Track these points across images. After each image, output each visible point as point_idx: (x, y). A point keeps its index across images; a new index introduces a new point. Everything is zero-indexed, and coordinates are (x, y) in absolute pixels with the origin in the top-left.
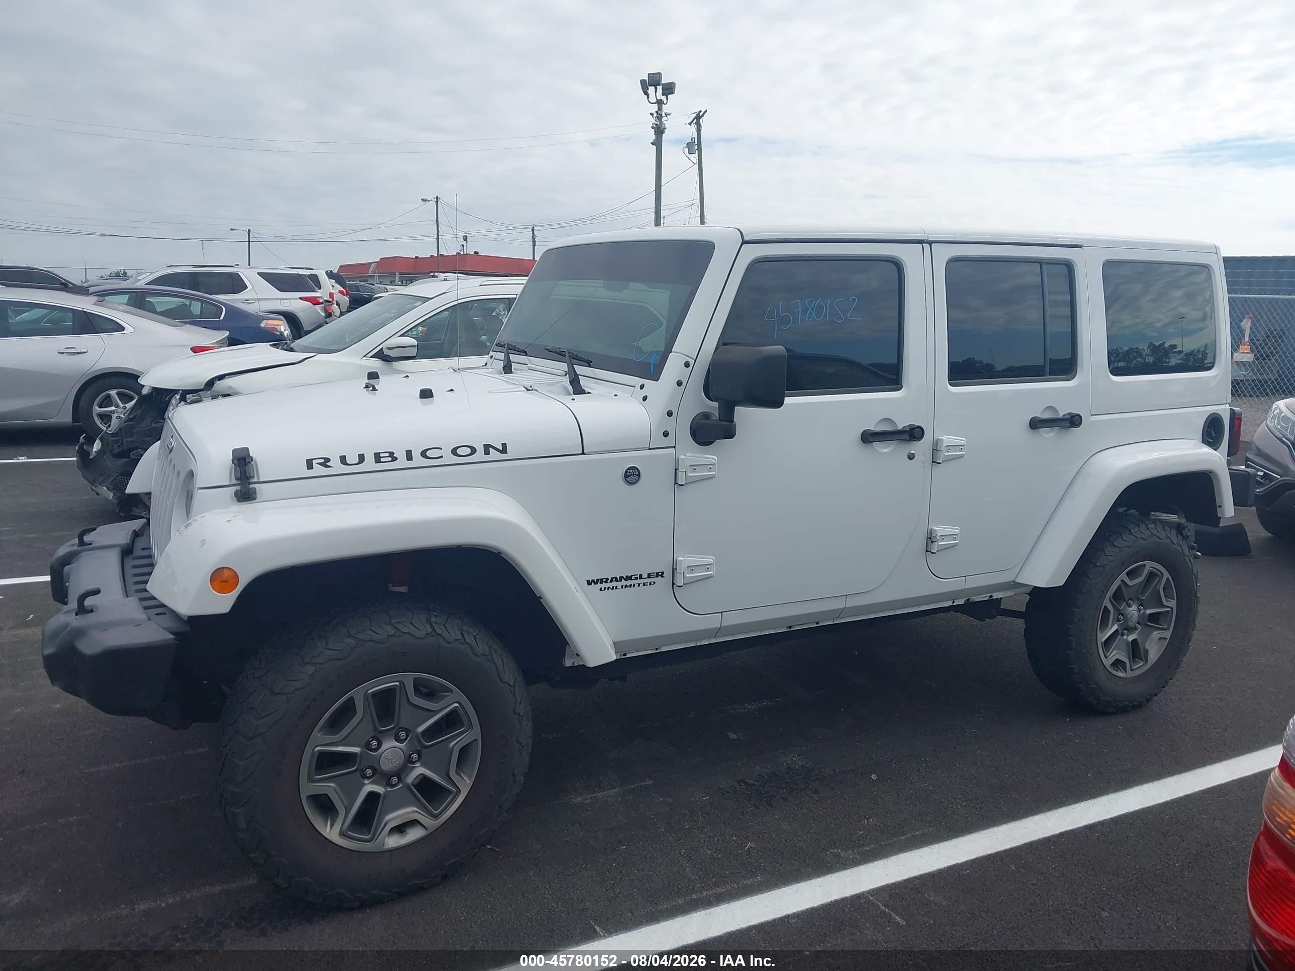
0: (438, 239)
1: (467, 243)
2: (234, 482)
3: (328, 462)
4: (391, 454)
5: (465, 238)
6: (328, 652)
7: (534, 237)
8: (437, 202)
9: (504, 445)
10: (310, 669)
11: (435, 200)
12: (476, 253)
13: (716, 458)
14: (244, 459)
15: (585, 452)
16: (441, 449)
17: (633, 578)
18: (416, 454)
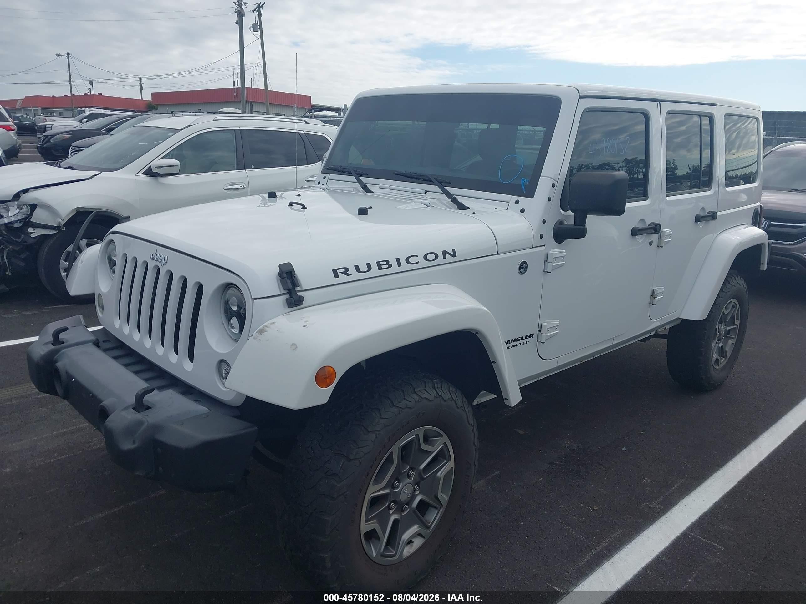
0: (70, 84)
1: (93, 87)
2: (283, 292)
3: (348, 271)
4: (387, 262)
5: (91, 84)
6: (382, 421)
7: (141, 84)
8: (68, 57)
9: (454, 250)
10: (373, 436)
11: (67, 55)
12: (100, 94)
13: (565, 251)
14: (291, 272)
15: (499, 253)
16: (417, 256)
17: (518, 340)
18: (403, 262)
